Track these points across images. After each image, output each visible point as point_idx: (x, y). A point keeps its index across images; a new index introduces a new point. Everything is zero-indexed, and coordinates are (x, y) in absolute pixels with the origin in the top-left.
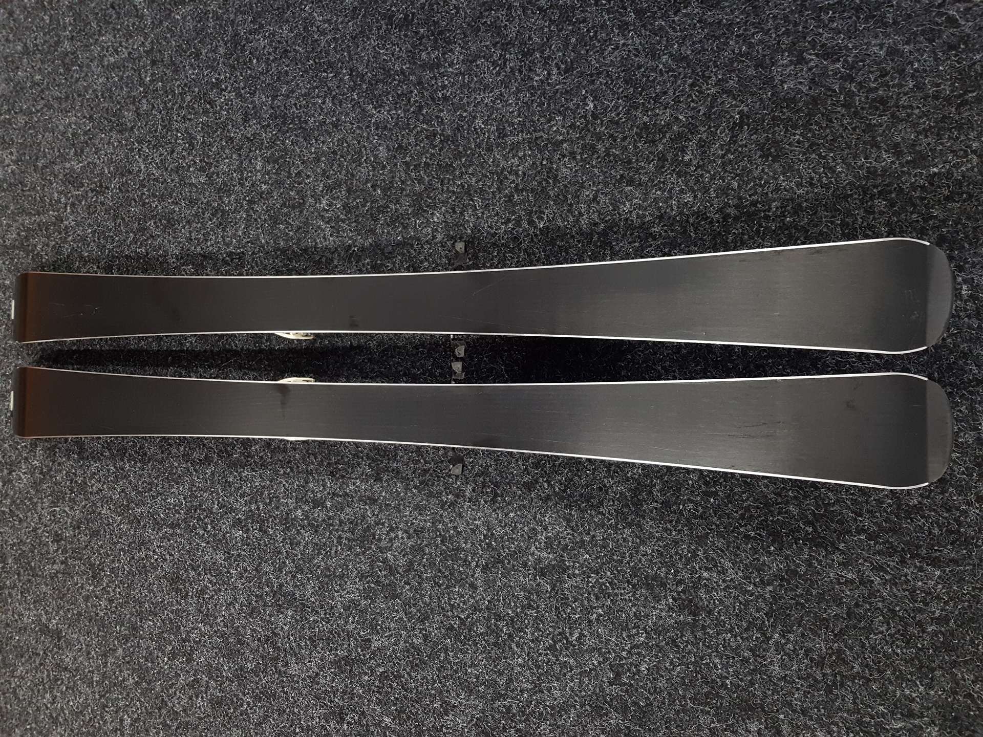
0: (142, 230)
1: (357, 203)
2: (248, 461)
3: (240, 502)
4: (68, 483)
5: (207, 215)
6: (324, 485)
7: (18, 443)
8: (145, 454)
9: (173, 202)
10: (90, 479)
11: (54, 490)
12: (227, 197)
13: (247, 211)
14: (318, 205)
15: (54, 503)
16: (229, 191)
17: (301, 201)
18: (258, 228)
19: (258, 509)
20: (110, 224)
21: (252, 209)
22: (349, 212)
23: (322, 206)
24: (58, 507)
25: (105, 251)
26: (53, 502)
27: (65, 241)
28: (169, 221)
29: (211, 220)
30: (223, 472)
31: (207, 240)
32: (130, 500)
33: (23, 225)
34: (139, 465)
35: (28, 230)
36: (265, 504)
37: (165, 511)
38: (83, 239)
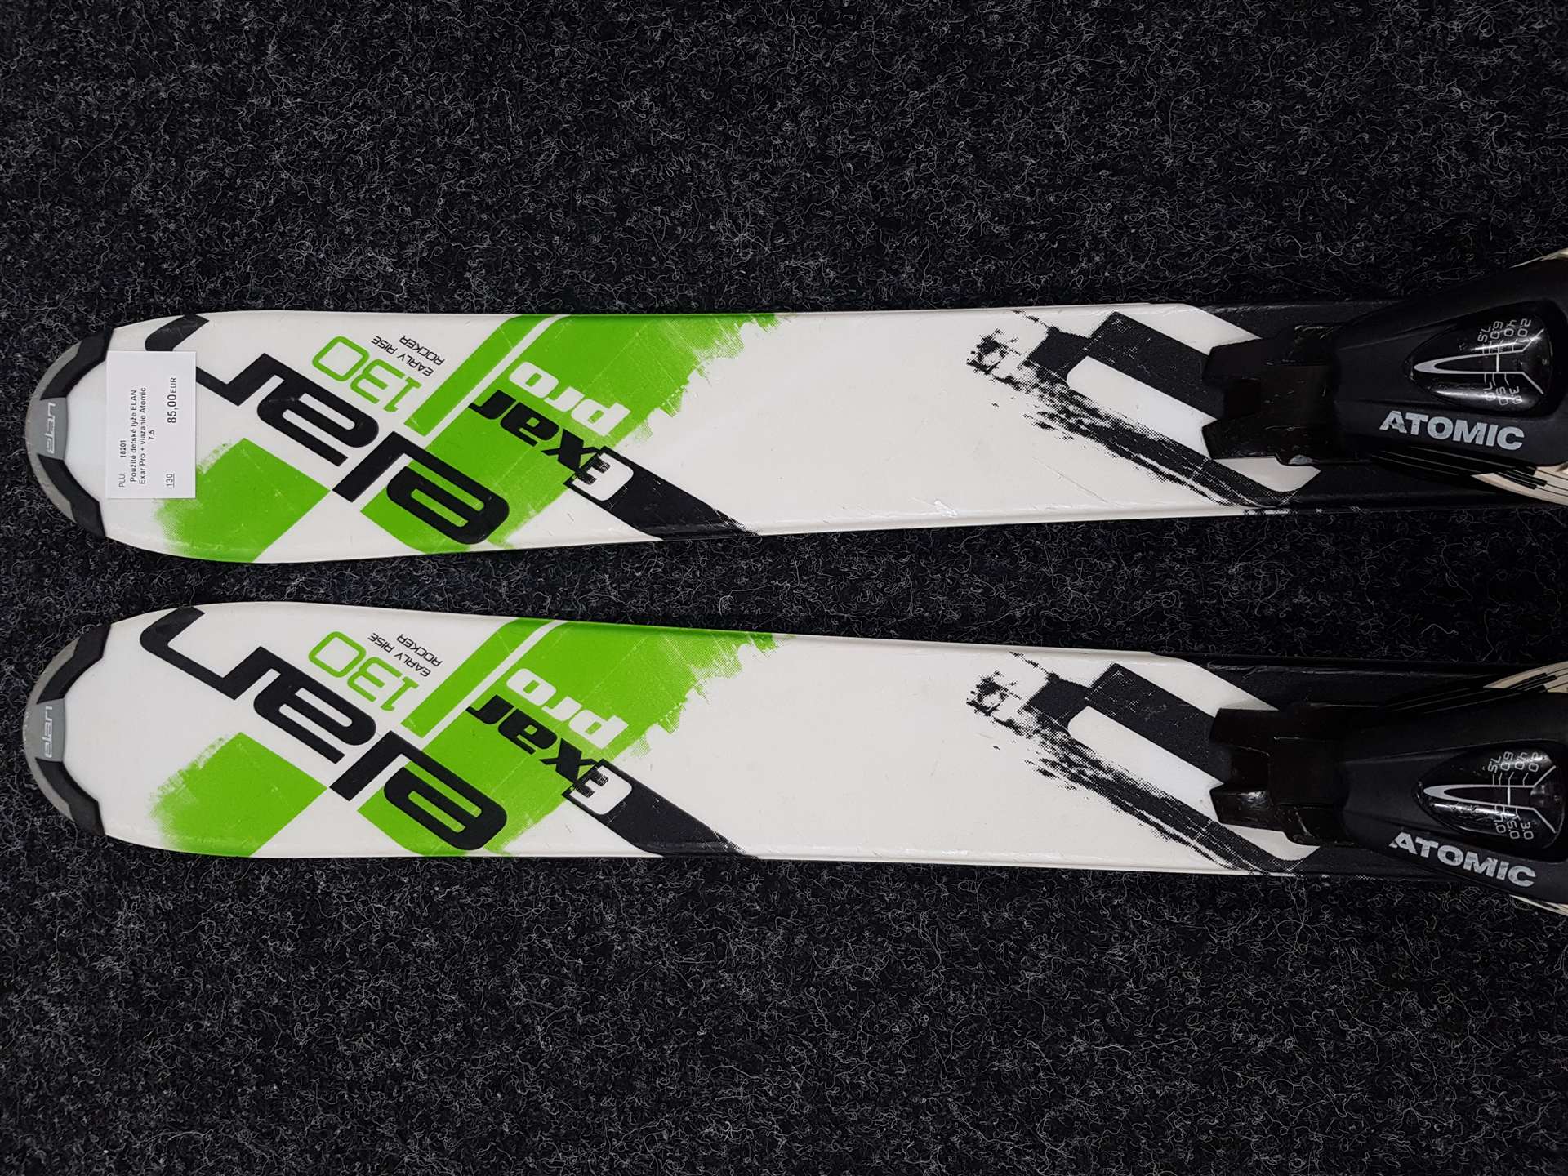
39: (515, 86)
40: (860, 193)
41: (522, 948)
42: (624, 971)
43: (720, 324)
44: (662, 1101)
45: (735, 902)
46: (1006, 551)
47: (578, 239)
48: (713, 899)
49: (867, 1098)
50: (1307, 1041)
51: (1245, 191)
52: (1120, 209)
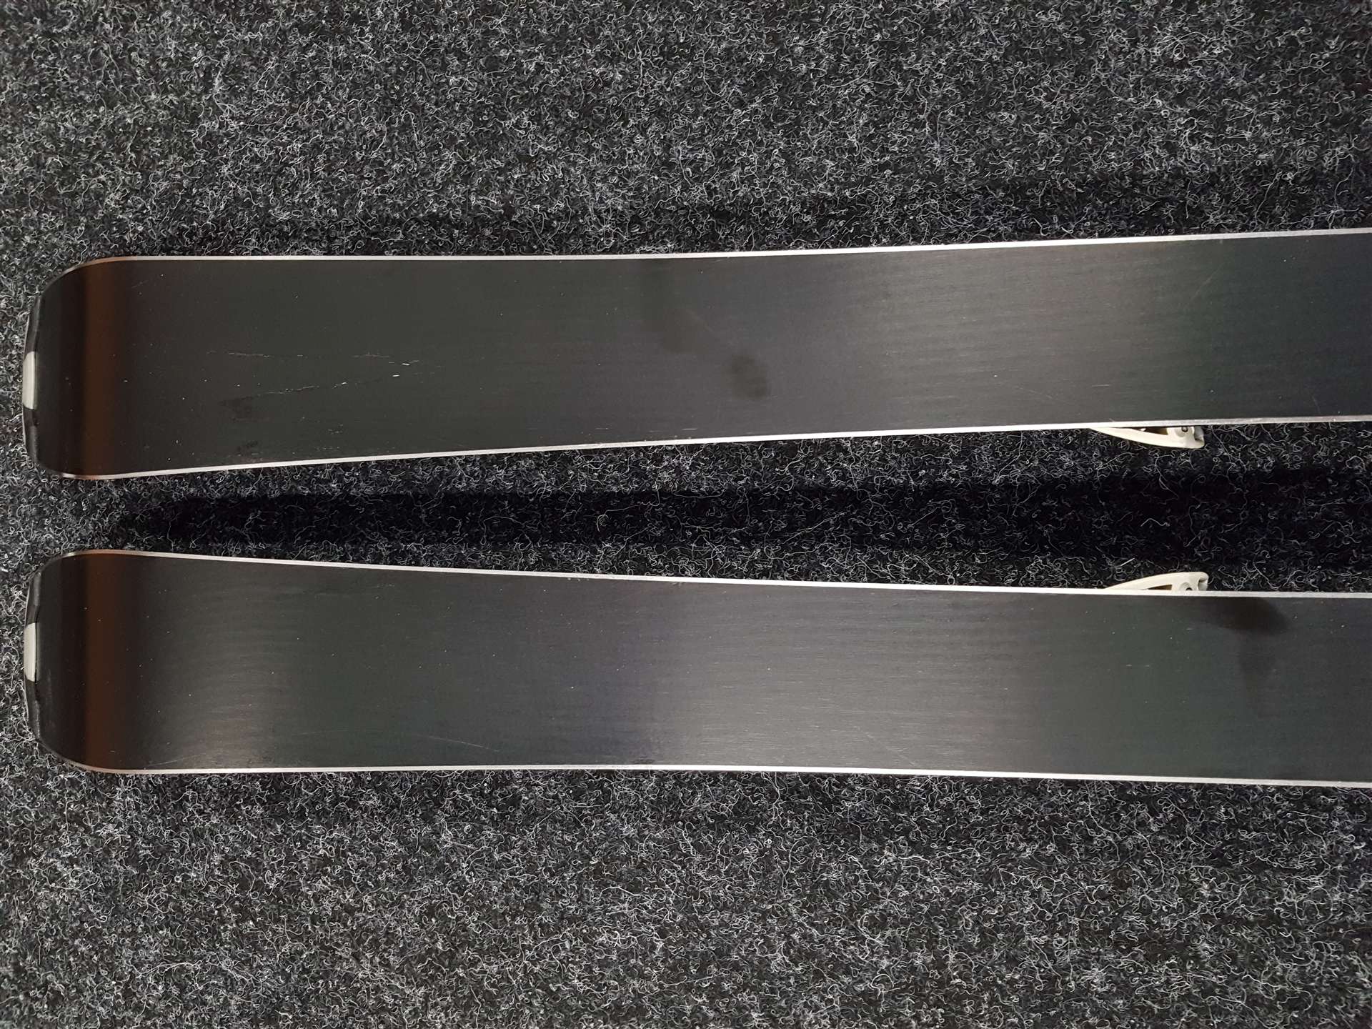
0: (490, 141)
1: (1292, 40)
2: (896, 821)
3: (871, 944)
4: (231, 889)
5: (726, 91)
6: (1188, 893)
7: (45, 774)
8: (516, 801)
9: (600, 55)
10: (312, 877)
11: (178, 909)
12: (802, 36)
13: (877, 74)
14: (1141, 49)
15: (180, 949)
16: (808, 17)
17: (1079, 39)
18: (920, 125)
19: (940, 964)
20: (371, 126)
21: (898, 66)
22: (1258, 68)
23: (1156, 51)
24: (193, 959)
25: (352, 206)
26: (173, 944)
27: (209, 175)
28: (585, 112)
29: (741, 104)
30: (807, 852)
31: (729, 165)
32: (458, 938)
33: (52, 135)
34: (490, 833)
35: (72, 149)
36: (969, 948)
37: (589, 969)
38: (276, 171)
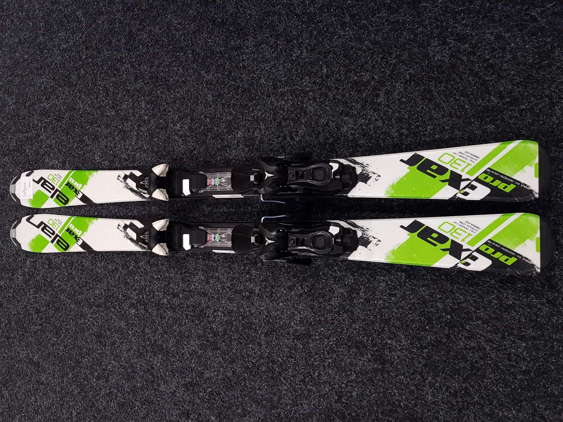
39: (71, 135)
40: (111, 152)
41: (74, 266)
42: (86, 269)
43: (92, 172)
44: (91, 288)
45: (98, 258)
46: (128, 206)
47: (79, 158)
48: (96, 258)
49: (113, 287)
50: (161, 276)
51: (154, 152)
52: (140, 155)
